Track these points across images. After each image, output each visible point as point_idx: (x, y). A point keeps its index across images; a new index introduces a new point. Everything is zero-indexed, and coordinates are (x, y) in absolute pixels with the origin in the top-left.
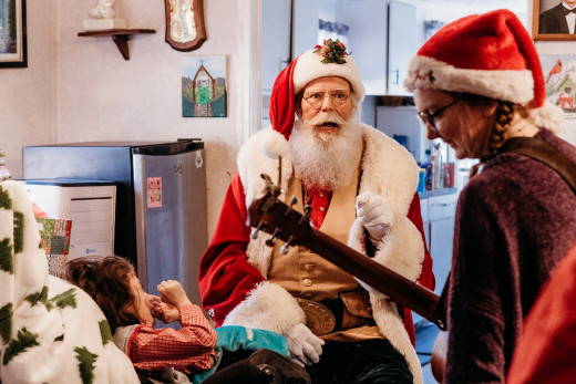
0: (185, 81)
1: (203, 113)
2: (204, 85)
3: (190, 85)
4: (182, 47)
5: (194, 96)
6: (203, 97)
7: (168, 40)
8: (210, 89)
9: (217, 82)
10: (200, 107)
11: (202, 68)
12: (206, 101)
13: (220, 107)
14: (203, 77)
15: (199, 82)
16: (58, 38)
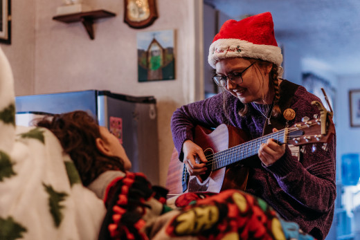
0: (140, 52)
1: (155, 77)
2: (156, 54)
3: (143, 55)
4: (137, 25)
5: (148, 64)
6: (155, 64)
7: (127, 21)
8: (161, 57)
9: (167, 51)
10: (153, 72)
11: (154, 41)
12: (157, 67)
13: (168, 71)
14: (155, 48)
15: (152, 52)
16: (37, 26)
